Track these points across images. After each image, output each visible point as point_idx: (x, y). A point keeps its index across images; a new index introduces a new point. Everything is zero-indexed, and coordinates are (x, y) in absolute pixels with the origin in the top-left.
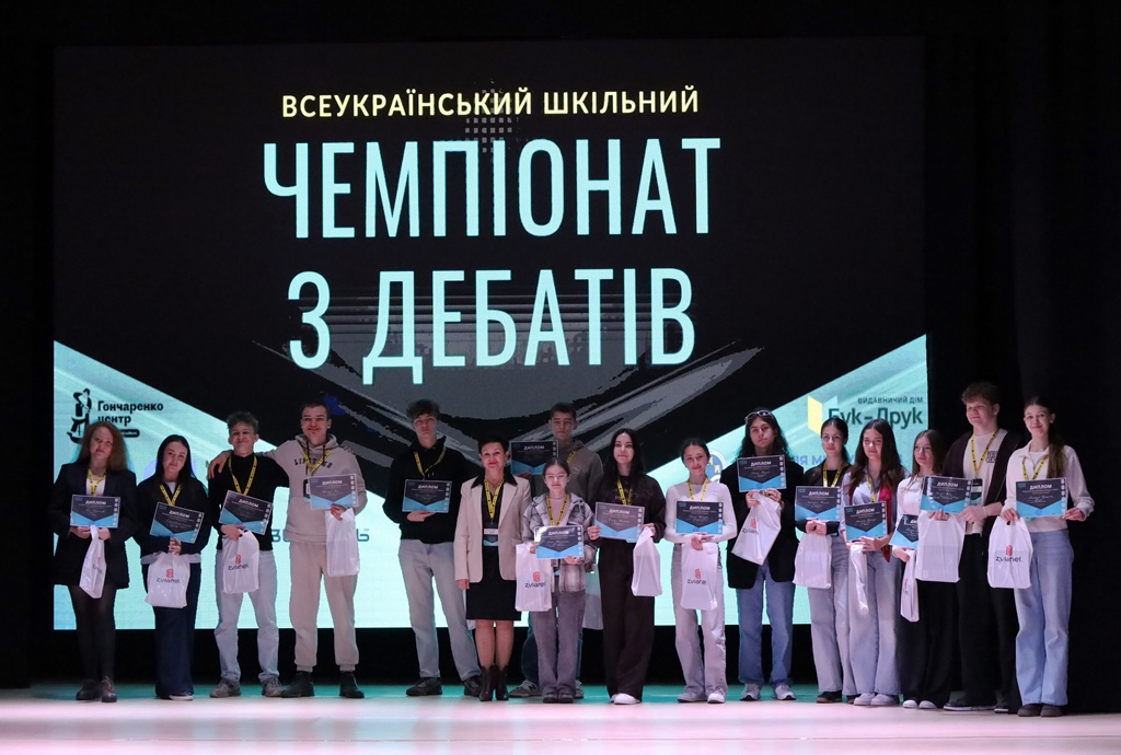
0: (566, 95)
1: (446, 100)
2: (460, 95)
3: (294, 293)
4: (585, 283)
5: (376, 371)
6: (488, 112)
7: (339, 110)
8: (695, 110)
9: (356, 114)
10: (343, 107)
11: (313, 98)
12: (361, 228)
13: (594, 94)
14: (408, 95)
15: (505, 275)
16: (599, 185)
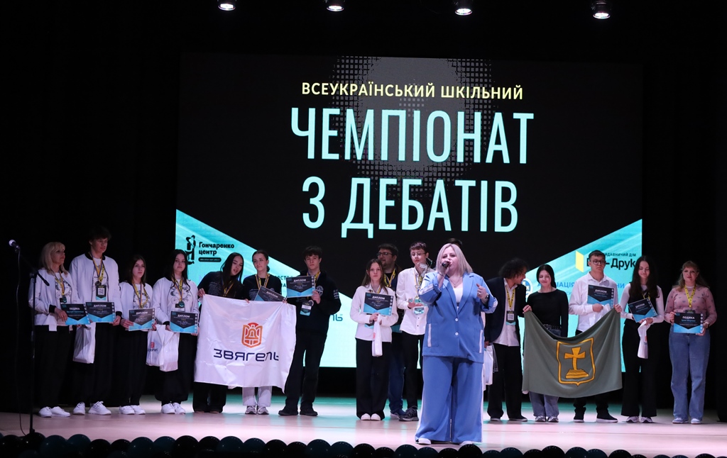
0: (453, 87)
1: (390, 88)
2: (397, 86)
3: (306, 188)
4: (460, 188)
5: (349, 231)
6: (411, 96)
7: (332, 91)
8: (521, 98)
9: (341, 94)
10: (334, 90)
11: (318, 84)
12: (342, 154)
13: (468, 88)
14: (369, 85)
15: (418, 182)
16: (469, 136)
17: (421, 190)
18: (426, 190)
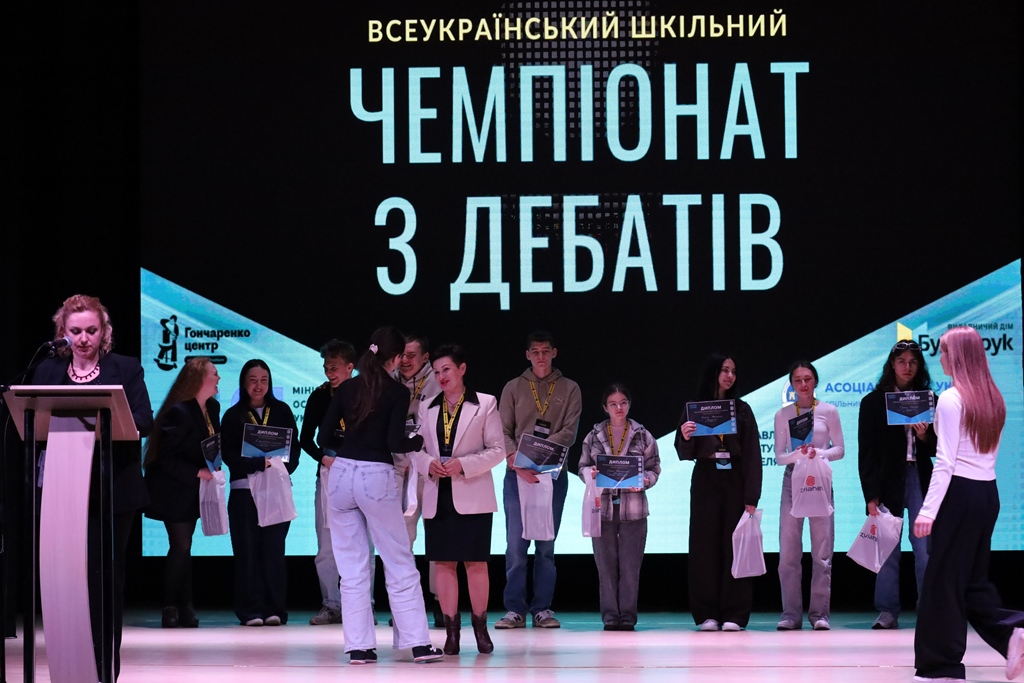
0: (653, 18)
1: (533, 24)
2: (546, 20)
3: (380, 219)
4: (673, 209)
5: (464, 297)
6: (575, 36)
7: (425, 35)
8: (784, 33)
9: (442, 38)
10: (429, 32)
11: (399, 23)
12: (447, 154)
13: (682, 18)
14: (494, 20)
15: (592, 201)
16: (687, 110)
17: (599, 215)
18: (607, 215)
